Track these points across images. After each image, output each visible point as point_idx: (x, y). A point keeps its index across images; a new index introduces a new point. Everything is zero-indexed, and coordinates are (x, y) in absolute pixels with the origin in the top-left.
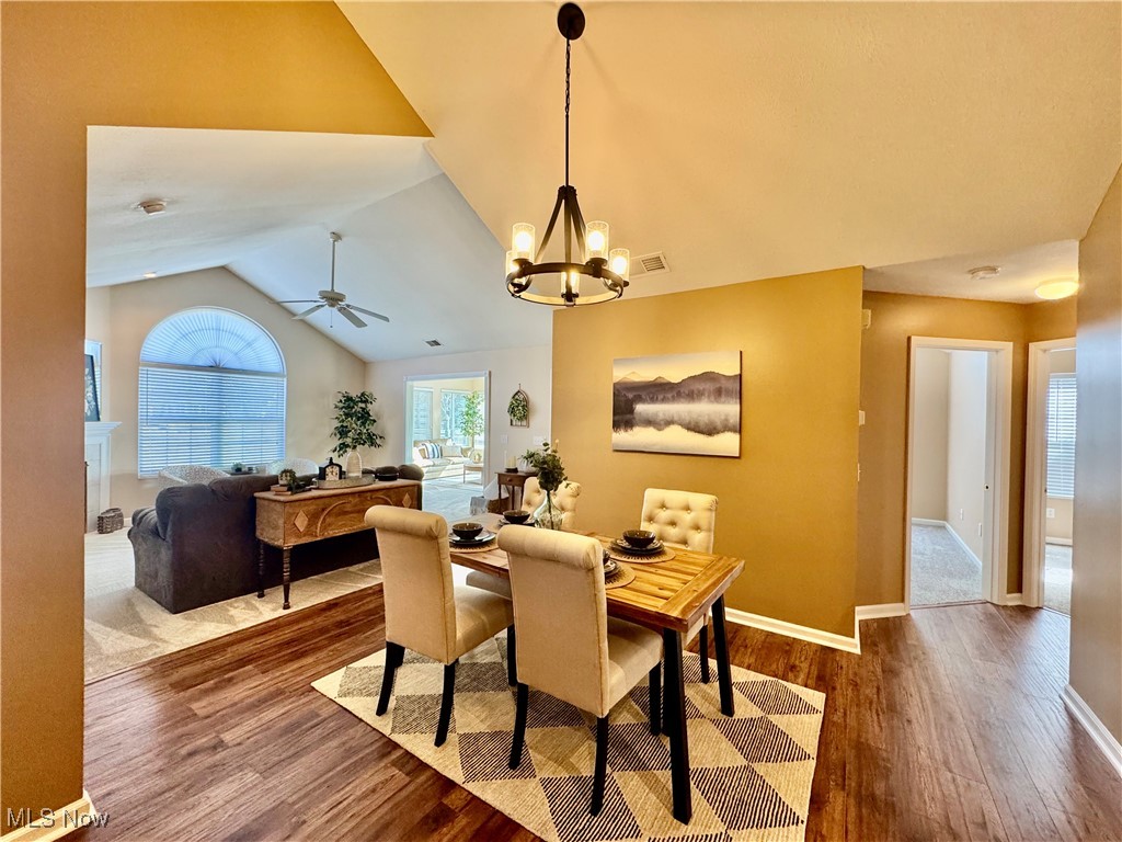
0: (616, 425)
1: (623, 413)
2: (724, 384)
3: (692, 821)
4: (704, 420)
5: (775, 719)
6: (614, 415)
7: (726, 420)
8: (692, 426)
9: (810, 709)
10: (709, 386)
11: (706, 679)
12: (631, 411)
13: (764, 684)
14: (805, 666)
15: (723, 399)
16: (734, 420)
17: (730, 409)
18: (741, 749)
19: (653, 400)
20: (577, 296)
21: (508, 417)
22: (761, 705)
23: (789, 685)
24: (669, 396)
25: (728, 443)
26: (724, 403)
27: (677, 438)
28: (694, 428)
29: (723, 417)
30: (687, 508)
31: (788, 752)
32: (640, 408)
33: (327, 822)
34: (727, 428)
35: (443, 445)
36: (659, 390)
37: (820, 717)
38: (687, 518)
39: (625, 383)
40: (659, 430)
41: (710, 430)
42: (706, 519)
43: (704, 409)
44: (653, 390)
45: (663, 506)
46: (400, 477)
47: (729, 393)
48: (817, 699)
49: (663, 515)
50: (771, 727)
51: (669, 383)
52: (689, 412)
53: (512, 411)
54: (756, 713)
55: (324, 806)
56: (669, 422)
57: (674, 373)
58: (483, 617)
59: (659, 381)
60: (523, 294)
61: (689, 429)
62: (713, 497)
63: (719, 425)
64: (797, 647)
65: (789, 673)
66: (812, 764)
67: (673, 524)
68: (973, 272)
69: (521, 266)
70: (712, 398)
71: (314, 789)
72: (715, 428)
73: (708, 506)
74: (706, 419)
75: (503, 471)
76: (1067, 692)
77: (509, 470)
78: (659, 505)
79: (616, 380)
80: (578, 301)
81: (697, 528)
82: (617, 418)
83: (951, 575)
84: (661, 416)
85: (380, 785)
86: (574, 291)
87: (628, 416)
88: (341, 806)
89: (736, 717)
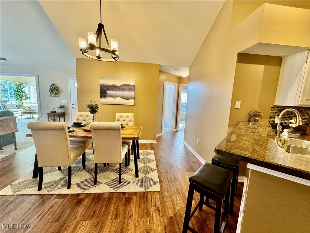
0: (101, 97)
1: (103, 93)
2: (131, 87)
3: (139, 177)
4: (126, 96)
5: (147, 157)
6: (100, 94)
7: (132, 96)
8: (123, 97)
9: (152, 153)
10: (128, 88)
11: (132, 154)
12: (106, 93)
13: (143, 152)
14: (149, 147)
15: (131, 91)
16: (133, 96)
17: (132, 94)
18: (143, 163)
19: (112, 90)
20: (101, 58)
21: (49, 93)
22: (144, 155)
23: (148, 151)
24: (117, 89)
25: (132, 102)
26: (131, 92)
27: (119, 100)
28: (124, 98)
29: (131, 96)
30: (128, 117)
31: (151, 161)
32: (108, 92)
33: (40, 219)
34: (132, 98)
35: (5, 104)
36: (114, 87)
37: (154, 154)
38: (128, 119)
39: (103, 85)
40: (114, 98)
41: (128, 99)
42: (132, 119)
43: (126, 93)
44: (112, 87)
45: (121, 117)
46: (4, 116)
47: (132, 90)
48: (152, 151)
49: (122, 119)
50: (147, 158)
51: (117, 86)
52: (122, 94)
53: (51, 91)
54: (144, 157)
55: (35, 217)
56: (117, 96)
57: (118, 83)
58: (77, 152)
59: (114, 85)
60: (86, 54)
61: (122, 98)
62: (133, 114)
63: (130, 97)
64: (146, 144)
65: (147, 149)
66: (155, 161)
67: (124, 121)
68: (175, 69)
69: (90, 46)
70: (128, 91)
71: (27, 216)
72: (129, 98)
73: (132, 116)
74: (127, 96)
75: (49, 112)
76: (183, 141)
77: (52, 112)
78: (120, 116)
79: (101, 84)
80: (101, 59)
81: (130, 121)
82: (101, 95)
83: (166, 127)
84: (115, 95)
85: (54, 204)
86: (101, 56)
87: (105, 94)
88: (42, 215)
89: (140, 158)
